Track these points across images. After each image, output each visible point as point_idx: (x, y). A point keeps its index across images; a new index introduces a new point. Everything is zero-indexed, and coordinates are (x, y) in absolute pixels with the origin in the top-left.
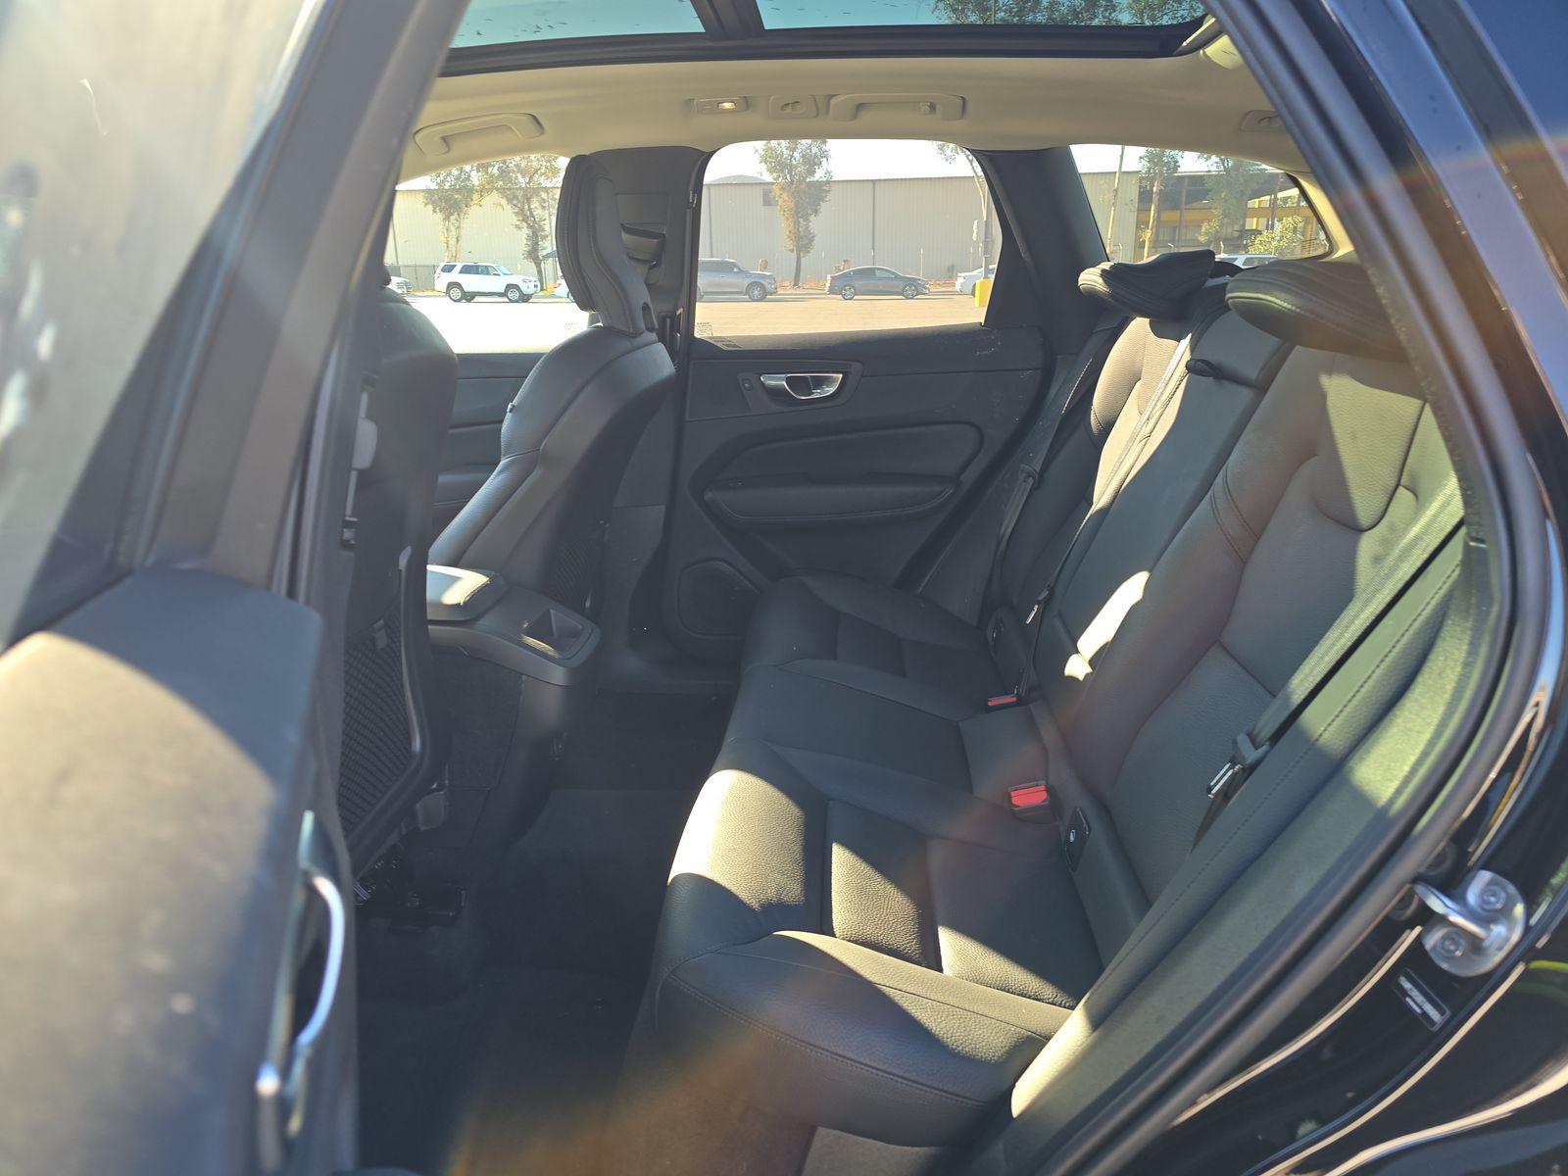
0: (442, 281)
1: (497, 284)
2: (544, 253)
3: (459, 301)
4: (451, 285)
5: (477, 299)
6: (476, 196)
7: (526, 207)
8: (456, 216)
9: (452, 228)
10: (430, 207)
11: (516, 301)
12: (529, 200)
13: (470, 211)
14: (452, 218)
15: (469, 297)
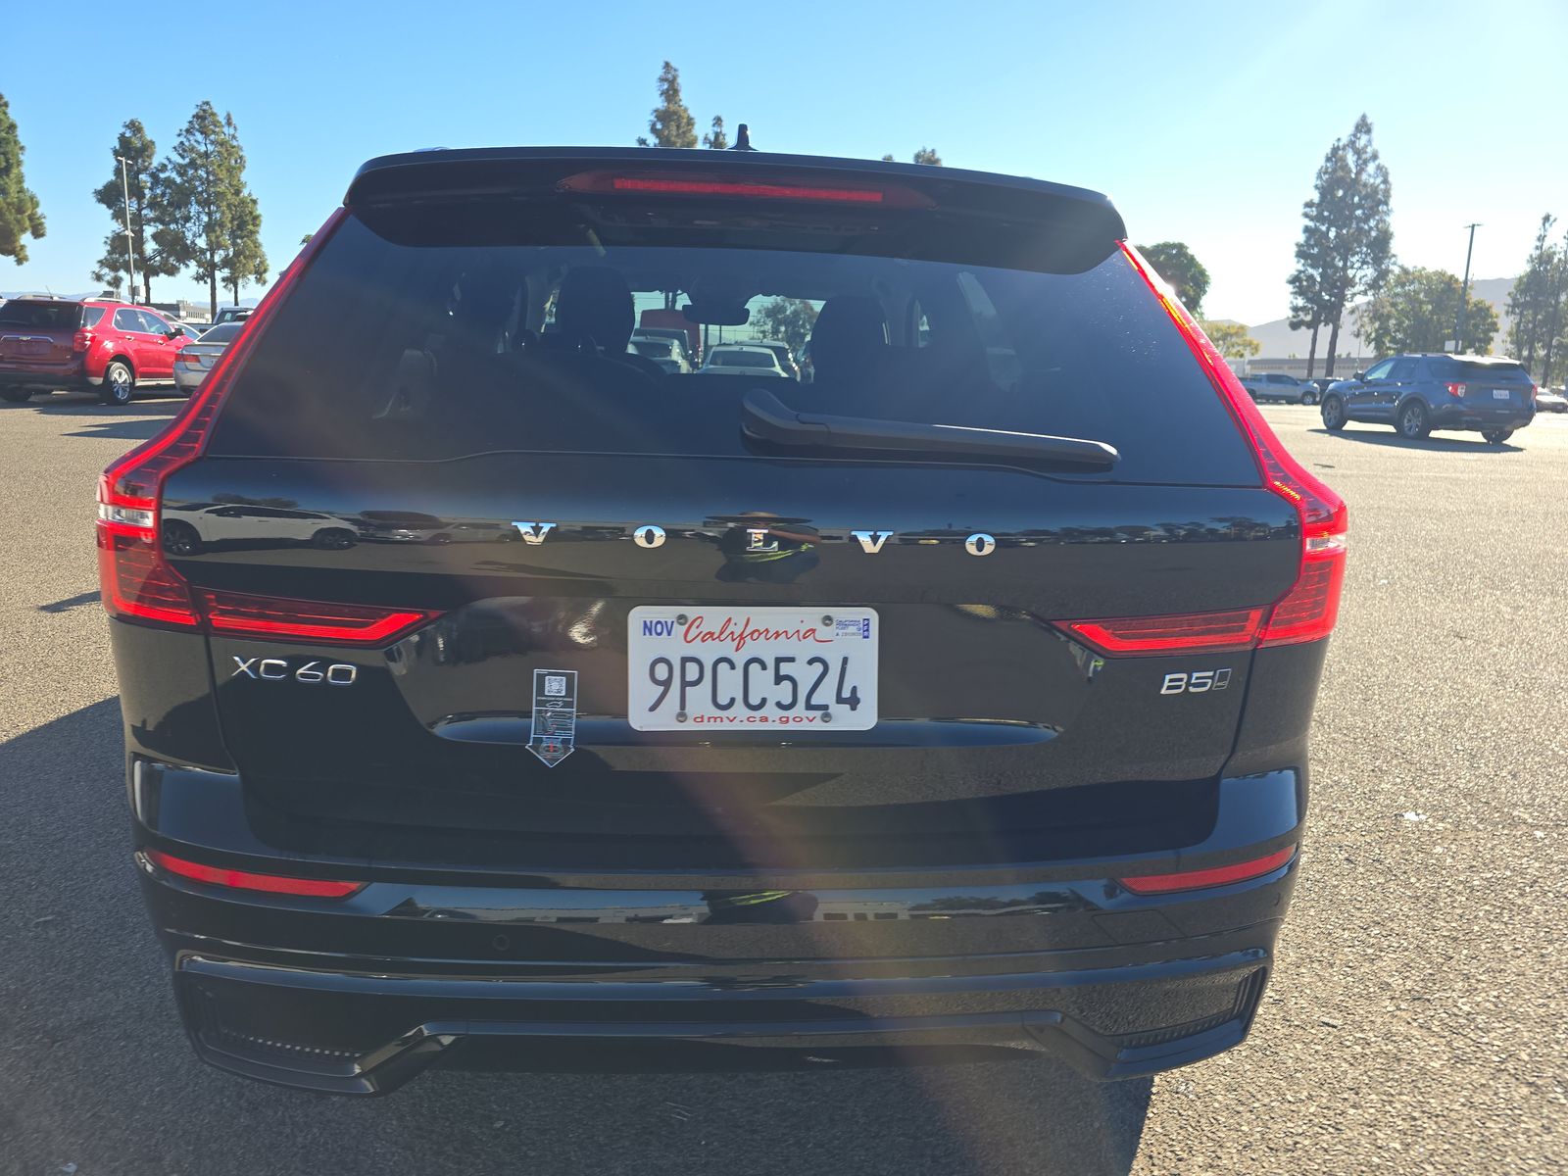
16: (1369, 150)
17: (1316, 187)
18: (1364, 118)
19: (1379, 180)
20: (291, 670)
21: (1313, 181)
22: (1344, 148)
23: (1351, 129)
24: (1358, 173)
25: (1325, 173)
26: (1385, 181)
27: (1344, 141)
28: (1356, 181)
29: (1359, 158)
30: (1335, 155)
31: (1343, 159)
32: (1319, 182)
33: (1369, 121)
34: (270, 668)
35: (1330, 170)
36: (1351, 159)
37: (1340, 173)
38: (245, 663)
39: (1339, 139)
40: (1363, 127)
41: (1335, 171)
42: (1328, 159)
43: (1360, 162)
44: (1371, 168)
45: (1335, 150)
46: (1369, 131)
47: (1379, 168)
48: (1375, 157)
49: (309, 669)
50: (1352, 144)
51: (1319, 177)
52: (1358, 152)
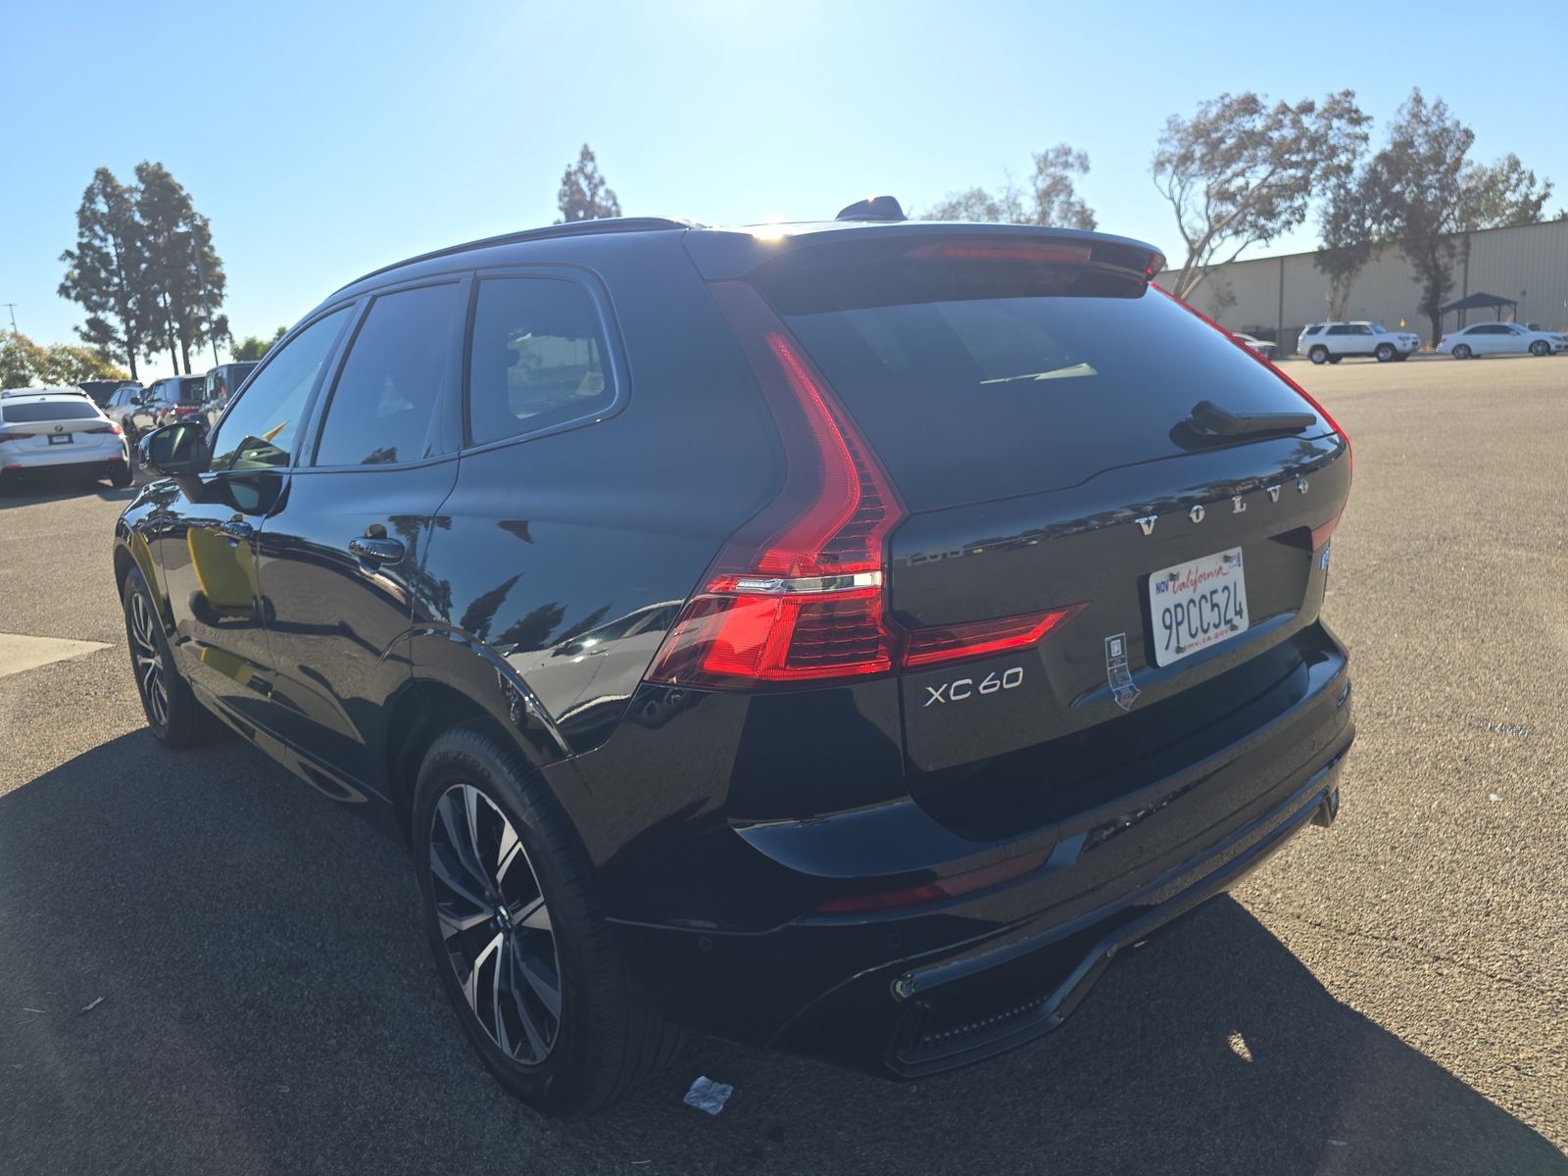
0: (1305, 342)
1: (1368, 342)
2: (1445, 305)
3: (1322, 363)
4: (1315, 348)
5: (1344, 360)
6: (1372, 252)
7: (1430, 257)
8: (1347, 273)
9: (1341, 288)
10: (1319, 268)
11: (1389, 360)
12: (1433, 249)
13: (1364, 267)
14: (1343, 277)
15: (1335, 359)
16: (596, 175)
17: (561, 208)
18: (586, 147)
19: (610, 203)
20: (974, 688)
21: (556, 203)
22: (575, 173)
23: (577, 157)
24: (593, 195)
25: (565, 195)
26: (615, 204)
27: (574, 167)
28: (592, 202)
29: (590, 183)
30: (569, 179)
31: (577, 183)
32: (561, 204)
33: (591, 149)
34: (959, 690)
35: (568, 193)
36: (583, 184)
37: (577, 197)
38: (933, 695)
39: (569, 166)
40: (587, 155)
41: (572, 194)
42: (565, 183)
43: (592, 186)
44: (601, 192)
45: (568, 175)
46: (592, 159)
47: (608, 192)
48: (602, 182)
49: (990, 680)
50: (581, 169)
51: (560, 200)
52: (589, 178)
